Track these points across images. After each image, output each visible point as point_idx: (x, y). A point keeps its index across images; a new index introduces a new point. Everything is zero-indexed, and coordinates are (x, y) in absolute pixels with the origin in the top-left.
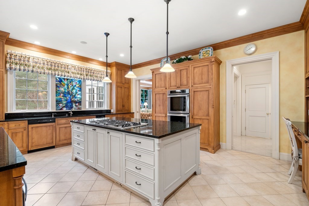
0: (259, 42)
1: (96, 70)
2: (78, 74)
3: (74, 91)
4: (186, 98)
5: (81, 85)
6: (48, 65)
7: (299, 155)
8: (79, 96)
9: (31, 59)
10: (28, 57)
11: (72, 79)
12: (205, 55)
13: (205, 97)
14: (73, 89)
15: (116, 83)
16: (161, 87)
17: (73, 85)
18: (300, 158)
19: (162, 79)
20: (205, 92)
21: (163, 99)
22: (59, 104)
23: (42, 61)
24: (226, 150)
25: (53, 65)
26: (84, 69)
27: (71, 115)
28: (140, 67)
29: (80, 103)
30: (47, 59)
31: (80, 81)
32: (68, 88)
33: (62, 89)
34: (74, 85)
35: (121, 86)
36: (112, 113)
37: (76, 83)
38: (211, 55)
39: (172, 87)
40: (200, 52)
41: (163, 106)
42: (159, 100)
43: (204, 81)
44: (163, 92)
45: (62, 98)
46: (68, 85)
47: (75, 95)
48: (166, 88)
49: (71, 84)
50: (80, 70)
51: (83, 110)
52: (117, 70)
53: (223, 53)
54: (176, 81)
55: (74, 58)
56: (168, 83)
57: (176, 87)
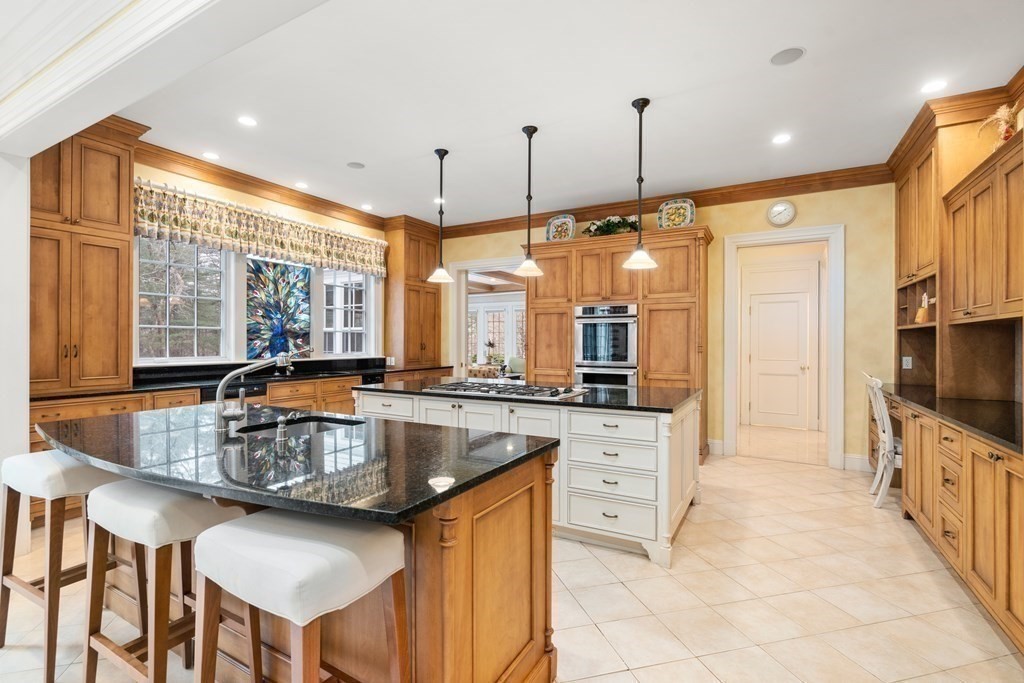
0: (801, 199)
1: (351, 239)
2: (307, 249)
3: (292, 301)
4: (630, 327)
5: (309, 282)
6: (231, 222)
7: (895, 448)
8: (304, 317)
9: (187, 202)
10: (182, 196)
11: (286, 266)
12: (673, 217)
13: (681, 325)
14: (289, 295)
15: (407, 279)
16: (554, 297)
17: (289, 283)
18: (896, 453)
19: (558, 275)
20: (679, 312)
21: (560, 329)
22: (254, 339)
23: (214, 209)
24: (723, 456)
25: (244, 222)
26: (320, 234)
27: (288, 373)
28: (474, 234)
29: (306, 336)
30: (230, 205)
31: (306, 272)
32: (276, 291)
33: (261, 296)
34: (291, 284)
35: (417, 288)
36: (391, 367)
37: (298, 277)
38: (691, 221)
39: (587, 295)
40: (660, 208)
41: (560, 346)
42: (549, 330)
43: (677, 285)
44: (560, 310)
45: (261, 320)
46: (275, 283)
47: (293, 313)
48: (570, 300)
49: (284, 281)
50: (311, 238)
51: (314, 357)
52: (408, 240)
53: (717, 216)
54: (600, 282)
55: (293, 202)
56: (574, 285)
57: (600, 298)
